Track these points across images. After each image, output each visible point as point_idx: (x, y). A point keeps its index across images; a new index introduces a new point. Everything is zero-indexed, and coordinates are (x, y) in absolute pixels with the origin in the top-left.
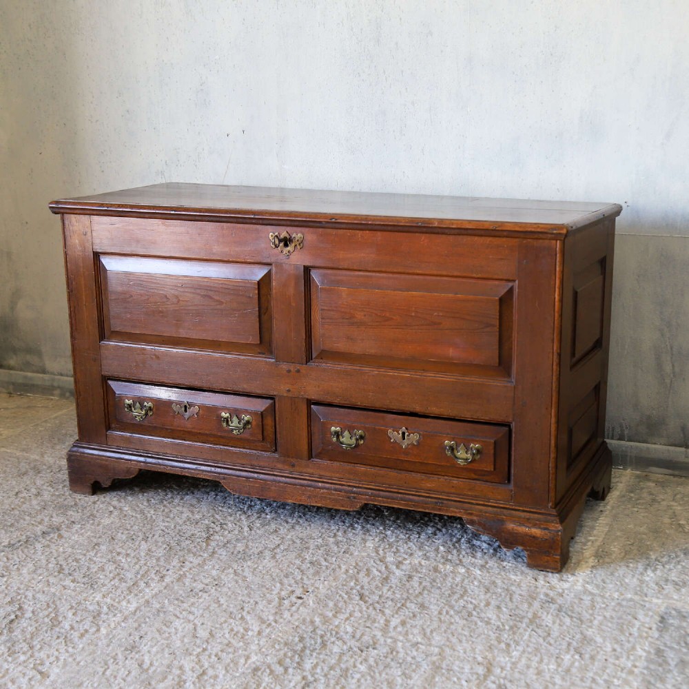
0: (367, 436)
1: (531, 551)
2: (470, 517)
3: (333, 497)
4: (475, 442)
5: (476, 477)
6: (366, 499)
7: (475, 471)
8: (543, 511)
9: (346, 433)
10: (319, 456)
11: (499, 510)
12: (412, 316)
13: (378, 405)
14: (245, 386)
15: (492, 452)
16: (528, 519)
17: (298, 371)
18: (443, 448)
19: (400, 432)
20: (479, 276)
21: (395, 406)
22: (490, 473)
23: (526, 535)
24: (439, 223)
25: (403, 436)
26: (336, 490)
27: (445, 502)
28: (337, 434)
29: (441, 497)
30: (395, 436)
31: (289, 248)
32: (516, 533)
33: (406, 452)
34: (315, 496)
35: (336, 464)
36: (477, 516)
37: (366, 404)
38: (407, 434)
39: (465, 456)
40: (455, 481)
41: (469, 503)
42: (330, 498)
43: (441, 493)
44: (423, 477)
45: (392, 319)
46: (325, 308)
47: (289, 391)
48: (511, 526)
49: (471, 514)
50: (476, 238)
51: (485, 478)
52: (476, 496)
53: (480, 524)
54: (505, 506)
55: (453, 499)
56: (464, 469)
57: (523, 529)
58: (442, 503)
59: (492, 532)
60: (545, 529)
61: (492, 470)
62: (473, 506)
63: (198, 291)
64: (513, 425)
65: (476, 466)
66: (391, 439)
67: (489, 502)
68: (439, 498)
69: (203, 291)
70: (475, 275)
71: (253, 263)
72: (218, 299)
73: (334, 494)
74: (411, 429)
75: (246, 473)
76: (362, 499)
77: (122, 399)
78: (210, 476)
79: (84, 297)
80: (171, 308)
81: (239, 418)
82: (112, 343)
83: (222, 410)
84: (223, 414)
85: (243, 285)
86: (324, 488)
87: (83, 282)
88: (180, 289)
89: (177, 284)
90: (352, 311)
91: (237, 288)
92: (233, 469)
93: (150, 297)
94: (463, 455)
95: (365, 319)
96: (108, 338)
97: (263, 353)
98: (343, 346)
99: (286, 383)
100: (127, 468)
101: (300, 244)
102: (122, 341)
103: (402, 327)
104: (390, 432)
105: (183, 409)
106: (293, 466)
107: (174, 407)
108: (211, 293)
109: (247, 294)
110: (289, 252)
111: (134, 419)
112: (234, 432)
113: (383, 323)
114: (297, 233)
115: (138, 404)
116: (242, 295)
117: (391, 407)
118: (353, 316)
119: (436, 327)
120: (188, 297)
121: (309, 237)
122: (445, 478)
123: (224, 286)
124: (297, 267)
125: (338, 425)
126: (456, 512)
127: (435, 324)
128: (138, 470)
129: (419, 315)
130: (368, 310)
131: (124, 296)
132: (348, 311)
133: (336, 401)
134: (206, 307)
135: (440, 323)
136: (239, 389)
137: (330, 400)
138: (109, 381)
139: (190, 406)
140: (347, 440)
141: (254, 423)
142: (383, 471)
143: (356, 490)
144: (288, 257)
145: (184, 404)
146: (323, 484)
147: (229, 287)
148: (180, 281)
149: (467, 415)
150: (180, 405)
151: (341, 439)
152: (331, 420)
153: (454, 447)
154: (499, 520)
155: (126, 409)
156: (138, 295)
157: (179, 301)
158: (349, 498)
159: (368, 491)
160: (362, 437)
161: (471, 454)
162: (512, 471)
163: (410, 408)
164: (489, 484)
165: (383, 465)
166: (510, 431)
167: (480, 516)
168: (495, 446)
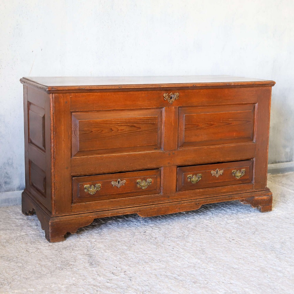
0: (203, 176)
1: (263, 206)
2: (242, 199)
4: (242, 168)
7: (242, 180)
9: (194, 176)
11: (251, 193)
12: (221, 122)
13: (206, 161)
14: (149, 166)
15: (249, 171)
16: (261, 194)
17: (174, 154)
18: (232, 173)
19: (216, 171)
21: (213, 160)
22: (247, 179)
23: (262, 199)
24: (234, 83)
25: (217, 173)
26: (190, 202)
27: (232, 195)
28: (190, 177)
29: (230, 194)
30: (214, 173)
32: (258, 200)
33: (218, 179)
34: (181, 208)
35: (187, 192)
37: (202, 162)
38: (218, 171)
40: (234, 186)
41: (240, 193)
42: (188, 207)
43: (230, 192)
44: (222, 188)
45: (213, 124)
46: (187, 124)
47: (169, 163)
48: (256, 198)
49: (243, 197)
50: (245, 88)
51: (245, 182)
52: (241, 190)
53: (246, 200)
56: (239, 180)
57: (260, 198)
58: (231, 196)
59: (250, 202)
60: (268, 196)
61: (249, 178)
62: (242, 194)
63: (128, 124)
64: (254, 159)
65: (244, 178)
66: (212, 174)
67: (247, 191)
69: (131, 124)
70: (244, 103)
71: (155, 108)
72: (138, 126)
73: (189, 205)
74: (220, 169)
75: (149, 206)
76: (201, 203)
77: (83, 185)
78: (132, 212)
79: (63, 136)
80: (114, 134)
81: (146, 181)
82: (78, 157)
83: (137, 179)
84: (138, 181)
85: (151, 118)
86: (184, 203)
87: (63, 128)
88: (119, 124)
89: (117, 122)
90: (198, 124)
91: (148, 120)
92: (142, 206)
93: (103, 130)
94: (239, 174)
95: (203, 126)
96: (75, 156)
97: (156, 149)
98: (193, 139)
99: (168, 160)
100: (87, 220)
101: (177, 97)
102: (84, 156)
103: (217, 127)
104: (212, 172)
105: (118, 183)
106: (169, 197)
107: (112, 183)
108: (135, 125)
109: (152, 123)
110: (173, 101)
111: (89, 194)
112: (143, 188)
113: (210, 127)
114: (176, 93)
115: (92, 186)
116: (150, 123)
117: (211, 161)
118: (198, 126)
119: (230, 125)
120: (123, 128)
121: (181, 94)
122: (230, 186)
123: (142, 120)
124: (175, 108)
125: (191, 174)
126: (237, 198)
127: (229, 124)
128: (93, 220)
129: (224, 121)
130: (204, 122)
131: (88, 132)
132: (196, 124)
133: (189, 164)
134: (132, 131)
135: (231, 123)
136: (146, 167)
137: (186, 164)
138: (73, 178)
139: (121, 180)
140: (195, 179)
141: (153, 182)
142: (207, 190)
143: (197, 200)
144: (172, 104)
145: (118, 180)
146: (184, 201)
147: (144, 120)
148: (120, 121)
149: (239, 159)
150: (116, 181)
151: (192, 180)
152: (187, 172)
153: (236, 172)
154: (252, 197)
155: (85, 190)
156: (96, 130)
157: (118, 130)
158: (196, 204)
159: (203, 199)
160: (201, 177)
161: (242, 173)
162: (254, 177)
163: (219, 160)
164: (246, 184)
165: (207, 187)
166: (253, 161)
167: (246, 197)
168: (250, 168)
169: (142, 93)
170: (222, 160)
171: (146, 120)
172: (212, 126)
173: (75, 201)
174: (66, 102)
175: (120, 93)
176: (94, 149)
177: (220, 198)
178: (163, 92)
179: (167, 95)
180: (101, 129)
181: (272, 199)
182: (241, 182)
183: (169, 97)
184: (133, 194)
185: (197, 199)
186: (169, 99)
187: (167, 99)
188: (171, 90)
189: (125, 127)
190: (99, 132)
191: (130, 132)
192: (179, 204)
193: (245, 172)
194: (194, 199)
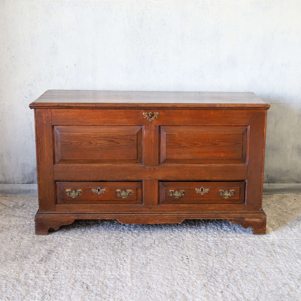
0: (186, 192)
1: (255, 228)
2: (230, 219)
4: (231, 189)
6: (186, 218)
7: (231, 200)
8: (258, 212)
9: (177, 192)
10: (163, 203)
11: (241, 214)
12: (206, 142)
13: (190, 179)
14: (129, 178)
15: (239, 192)
16: (254, 216)
17: (155, 169)
18: (219, 193)
19: (201, 189)
20: (235, 125)
21: (198, 178)
22: (237, 200)
23: (253, 222)
24: (219, 105)
25: (202, 190)
26: (171, 215)
27: (219, 214)
28: (172, 192)
30: (198, 190)
31: (152, 118)
32: (249, 222)
33: (203, 196)
34: (162, 220)
35: (170, 205)
36: (233, 217)
37: (185, 179)
38: (203, 189)
39: (228, 195)
40: (222, 205)
41: (229, 213)
42: (169, 220)
43: (217, 210)
44: (209, 205)
45: (198, 144)
46: (168, 142)
47: (150, 177)
48: (247, 219)
49: (231, 217)
50: (234, 110)
51: (235, 202)
52: (231, 210)
53: (234, 220)
54: (243, 212)
55: (222, 212)
56: (228, 200)
57: (252, 220)
58: (218, 215)
59: (239, 223)
60: (260, 218)
61: (239, 199)
62: (231, 214)
63: (107, 139)
64: (247, 181)
65: (232, 198)
66: (196, 192)
67: (237, 211)
68: (217, 213)
69: (110, 139)
70: (233, 125)
71: (134, 125)
72: (117, 141)
73: (171, 218)
74: (205, 187)
75: (129, 214)
76: (184, 218)
77: (65, 190)
78: (112, 218)
79: (46, 146)
80: (93, 147)
81: (126, 191)
82: (60, 165)
83: (118, 189)
84: (118, 190)
85: (130, 135)
86: (166, 215)
87: (45, 139)
88: (97, 138)
89: (96, 137)
90: (180, 142)
91: (126, 136)
92: (122, 213)
93: (82, 143)
94: (227, 194)
95: (186, 145)
96: (58, 163)
97: (137, 163)
98: (175, 156)
99: (149, 174)
100: (68, 220)
101: (157, 116)
102: (66, 164)
103: (202, 147)
104: (196, 189)
105: (98, 191)
106: (151, 208)
107: (93, 190)
108: (113, 139)
109: (131, 139)
110: (152, 120)
111: (71, 198)
112: (123, 197)
113: (194, 146)
114: (156, 112)
115: (74, 191)
116: (129, 139)
117: (196, 179)
118: (180, 144)
119: (216, 146)
120: (102, 142)
121: (161, 113)
122: (218, 204)
123: (120, 136)
124: (155, 126)
125: (173, 189)
126: (225, 217)
127: (216, 144)
128: (74, 220)
129: (209, 142)
130: (187, 141)
131: (68, 144)
132: (178, 142)
133: (172, 179)
134: (111, 146)
135: (218, 144)
136: (126, 179)
137: (169, 179)
138: (57, 182)
139: (101, 189)
140: (177, 194)
141: (133, 193)
142: (192, 205)
143: (180, 214)
144: (151, 122)
145: (98, 188)
147: (123, 136)
148: (98, 135)
149: (228, 179)
150: (96, 189)
151: (174, 195)
152: (169, 187)
153: (224, 192)
154: (242, 218)
155: (67, 194)
156: (76, 143)
157: (97, 144)
158: (178, 218)
159: (186, 214)
160: (184, 193)
161: (231, 194)
162: (246, 198)
163: (204, 179)
164: (236, 204)
165: (192, 203)
166: (245, 183)
167: (234, 217)
168: (240, 190)
169: (121, 111)
170: (208, 178)
171: (124, 136)
172: (196, 146)
173: (59, 202)
174: (48, 117)
175: (98, 110)
176: (75, 159)
177: (204, 215)
178: (142, 111)
179: (147, 114)
180: (81, 142)
181: (266, 222)
182: (231, 202)
183: (148, 116)
184: (113, 202)
185: (180, 213)
186: (148, 118)
187: (146, 117)
188: (150, 109)
189: (104, 141)
190: (78, 144)
191: (109, 146)
192: (160, 215)
193: (234, 192)
194: (177, 212)
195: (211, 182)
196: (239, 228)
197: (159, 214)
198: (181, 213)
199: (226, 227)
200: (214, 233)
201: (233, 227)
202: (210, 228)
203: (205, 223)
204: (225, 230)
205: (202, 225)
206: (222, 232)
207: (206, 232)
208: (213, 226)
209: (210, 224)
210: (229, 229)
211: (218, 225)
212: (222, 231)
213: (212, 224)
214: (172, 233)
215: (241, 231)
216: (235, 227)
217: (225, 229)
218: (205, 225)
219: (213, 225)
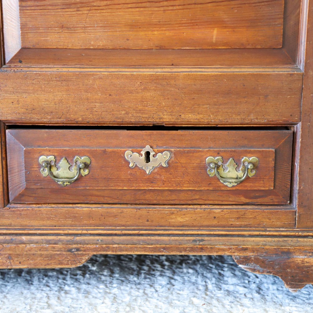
0: (94, 164)
2: (243, 254)
3: (45, 253)
4: (246, 153)
5: (247, 201)
6: (95, 250)
7: (246, 193)
9: (63, 163)
10: (20, 199)
11: (281, 239)
13: (108, 119)
15: (272, 164)
18: (204, 168)
19: (143, 153)
21: (132, 118)
22: (267, 193)
25: (147, 157)
26: (48, 242)
27: (206, 238)
28: (49, 165)
29: (200, 232)
30: (135, 158)
32: (309, 267)
33: (151, 180)
34: (18, 255)
35: (45, 208)
36: (253, 251)
37: (92, 119)
38: (152, 154)
40: (217, 210)
41: (239, 236)
42: (41, 255)
43: (200, 227)
44: (173, 209)
48: (299, 258)
49: (245, 249)
51: (259, 201)
53: (257, 261)
54: (288, 233)
55: (215, 233)
56: (234, 192)
58: (202, 240)
59: (273, 268)
61: (272, 188)
62: (245, 239)
64: (298, 128)
65: (249, 186)
66: (129, 163)
67: (265, 231)
68: (198, 235)
73: (46, 249)
74: (157, 146)
76: (89, 250)
86: (31, 242)
94: (231, 173)
98: (54, 39)
104: (128, 154)
122: (203, 207)
125: (50, 152)
133: (46, 119)
137: (35, 119)
140: (65, 171)
142: (115, 209)
143: (78, 238)
146: (28, 237)
149: (236, 120)
151: (55, 172)
152: (39, 146)
153: (220, 163)
154: (283, 252)
158: (70, 250)
159: (97, 238)
160: (86, 166)
161: (244, 171)
162: (296, 187)
163: (155, 120)
164: (263, 207)
165: (116, 201)
166: (294, 134)
167: (257, 251)
168: (276, 157)
170: (167, 119)
177: (158, 242)
182: (243, 200)
185: (76, 235)
192: (11, 242)
193: (255, 166)
194: (66, 232)
195: (180, 132)
196: (275, 287)
197: (8, 238)
198: (81, 235)
199: (235, 280)
200: (191, 303)
201: (257, 281)
202: (183, 283)
203: (170, 268)
204: (229, 293)
205: (161, 275)
206: (218, 300)
207: (167, 298)
208: (193, 278)
209: (185, 270)
210: (242, 290)
211: (209, 275)
212: (219, 294)
213: (191, 271)
214: (53, 301)
215: (280, 296)
216: (261, 283)
217: (231, 288)
218: (168, 273)
219: (193, 274)
